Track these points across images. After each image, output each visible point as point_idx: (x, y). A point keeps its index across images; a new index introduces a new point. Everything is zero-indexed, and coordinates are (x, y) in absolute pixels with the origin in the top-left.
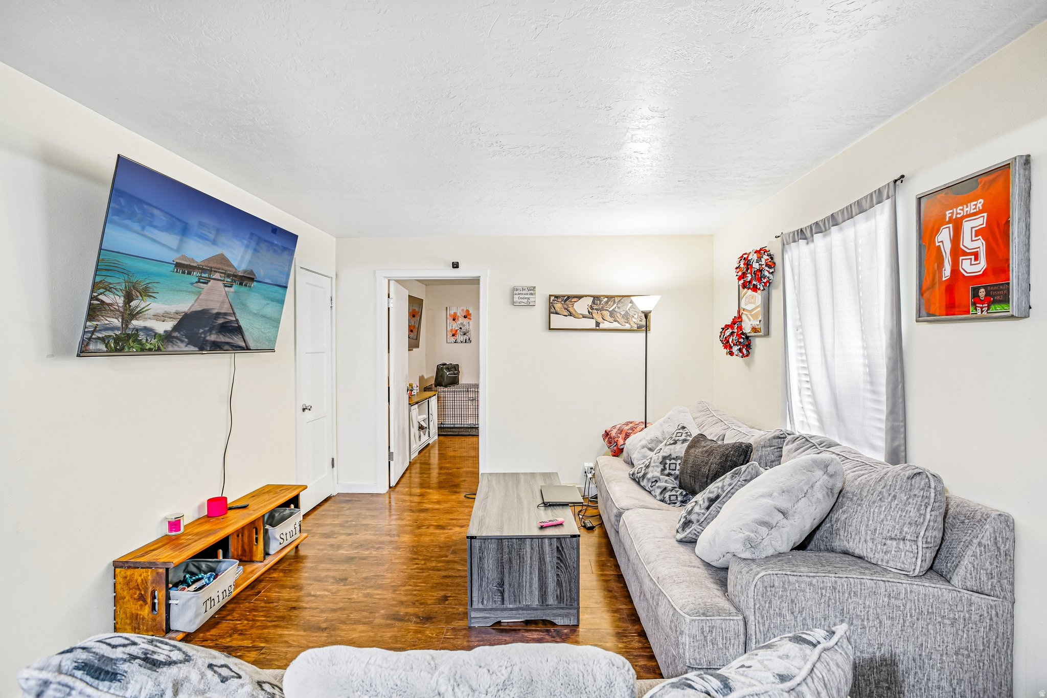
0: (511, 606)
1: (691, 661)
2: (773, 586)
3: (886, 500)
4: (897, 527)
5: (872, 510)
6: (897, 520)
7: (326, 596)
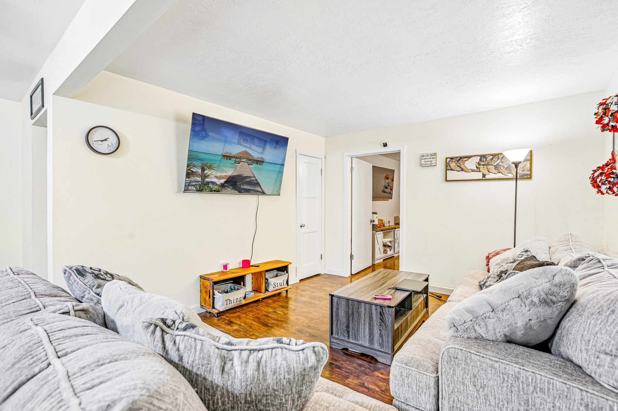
0: (352, 341)
1: (394, 393)
2: (457, 358)
3: (604, 314)
4: (612, 342)
5: (589, 321)
6: (612, 335)
7: (281, 314)
